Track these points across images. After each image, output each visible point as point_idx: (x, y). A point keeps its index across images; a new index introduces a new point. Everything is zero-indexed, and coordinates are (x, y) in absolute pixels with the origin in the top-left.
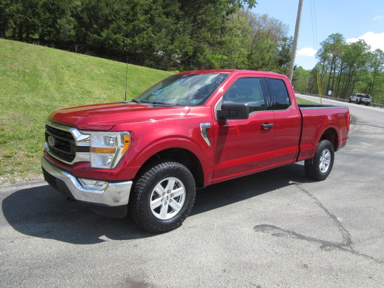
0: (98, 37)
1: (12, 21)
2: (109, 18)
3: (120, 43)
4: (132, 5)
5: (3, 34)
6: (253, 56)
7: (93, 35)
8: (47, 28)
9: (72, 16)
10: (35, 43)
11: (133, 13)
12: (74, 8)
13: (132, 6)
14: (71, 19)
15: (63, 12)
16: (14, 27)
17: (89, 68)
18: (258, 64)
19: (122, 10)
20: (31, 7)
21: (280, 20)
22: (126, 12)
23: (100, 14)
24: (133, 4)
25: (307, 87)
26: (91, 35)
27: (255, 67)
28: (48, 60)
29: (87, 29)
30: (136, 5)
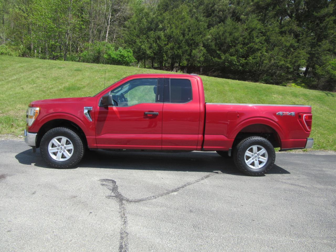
0: (219, 60)
1: (165, 56)
2: (230, 44)
3: (235, 63)
4: (250, 30)
7: (215, 58)
9: (203, 46)
11: (250, 37)
12: (206, 41)
14: (202, 49)
15: (197, 45)
19: (241, 36)
22: (244, 37)
29: (211, 55)
30: (253, 30)
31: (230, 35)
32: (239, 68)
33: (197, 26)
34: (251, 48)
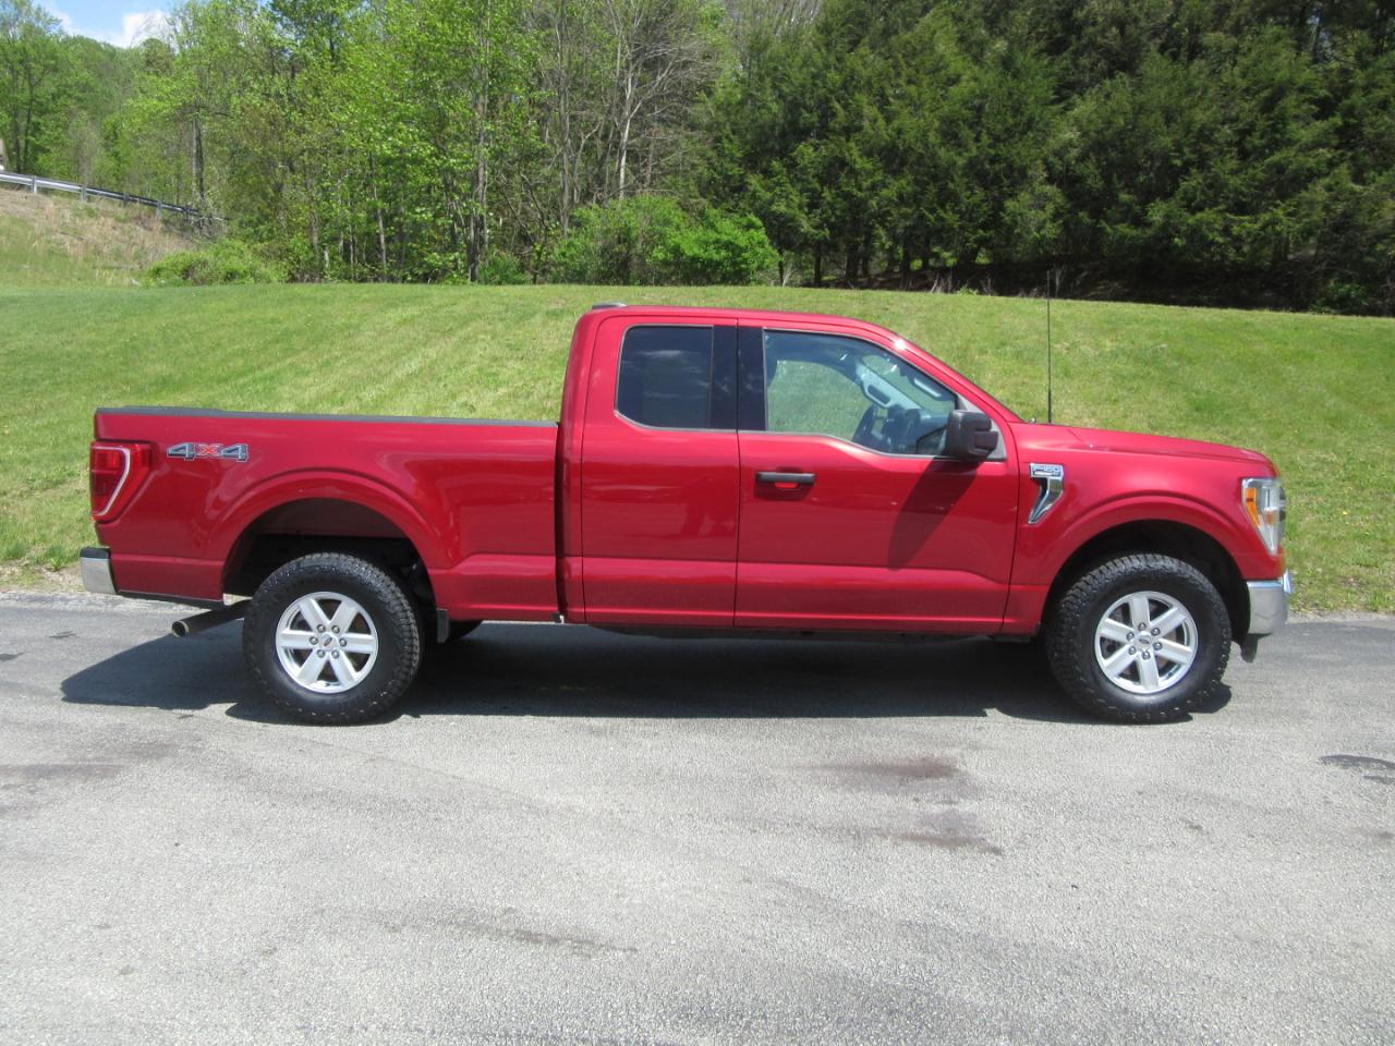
0: (1135, 232)
1: (881, 232)
2: (1173, 161)
3: (1211, 237)
4: (1265, 94)
5: (863, 269)
7: (1116, 227)
8: (974, 233)
9: (1050, 180)
11: (1270, 122)
12: (1057, 154)
13: (1266, 99)
14: (1045, 191)
15: (1023, 176)
17: (1066, 340)
19: (1224, 122)
20: (935, 178)
22: (1241, 126)
23: (1140, 152)
24: (1270, 90)
26: (1109, 230)
28: (948, 333)
29: (1097, 214)
30: (1280, 92)
31: (1169, 119)
32: (1224, 257)
33: (1015, 97)
34: (1280, 169)
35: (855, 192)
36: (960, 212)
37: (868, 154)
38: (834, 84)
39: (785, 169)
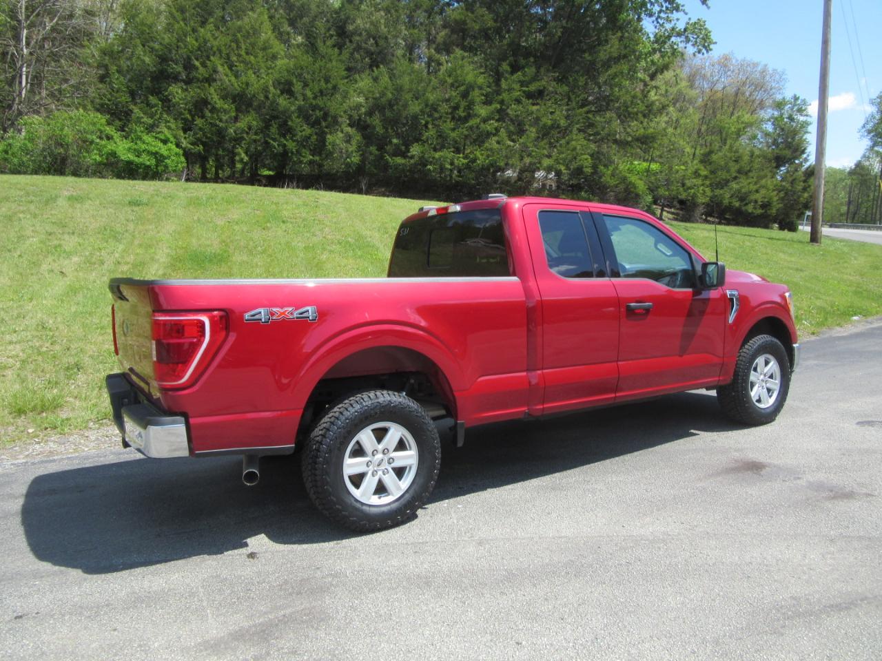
0: (403, 162)
1: (240, 150)
2: (419, 120)
3: (445, 165)
4: (462, 88)
6: (714, 157)
7: (394, 158)
9: (350, 125)
10: (288, 187)
12: (354, 109)
13: (463, 91)
14: (348, 131)
15: (335, 121)
16: (245, 161)
18: (728, 171)
19: (443, 101)
20: (275, 117)
21: (763, 63)
23: (402, 114)
25: (844, 209)
26: (389, 158)
27: (723, 180)
30: (470, 87)
34: (473, 130)
35: (218, 122)
36: (297, 141)
37: (224, 98)
38: (192, 47)
39: (160, 103)
